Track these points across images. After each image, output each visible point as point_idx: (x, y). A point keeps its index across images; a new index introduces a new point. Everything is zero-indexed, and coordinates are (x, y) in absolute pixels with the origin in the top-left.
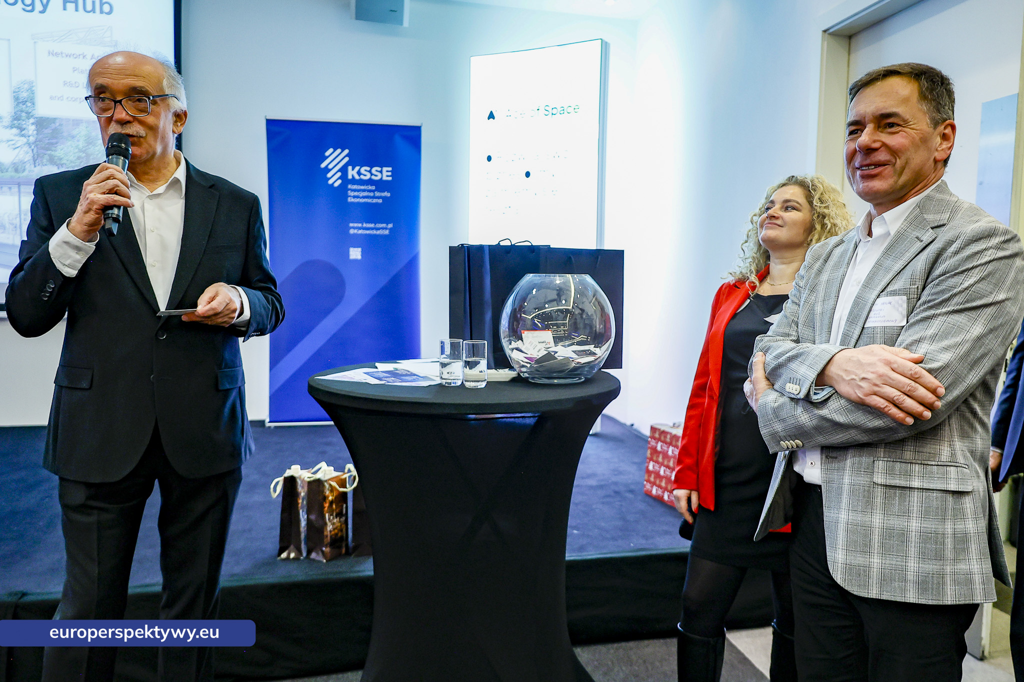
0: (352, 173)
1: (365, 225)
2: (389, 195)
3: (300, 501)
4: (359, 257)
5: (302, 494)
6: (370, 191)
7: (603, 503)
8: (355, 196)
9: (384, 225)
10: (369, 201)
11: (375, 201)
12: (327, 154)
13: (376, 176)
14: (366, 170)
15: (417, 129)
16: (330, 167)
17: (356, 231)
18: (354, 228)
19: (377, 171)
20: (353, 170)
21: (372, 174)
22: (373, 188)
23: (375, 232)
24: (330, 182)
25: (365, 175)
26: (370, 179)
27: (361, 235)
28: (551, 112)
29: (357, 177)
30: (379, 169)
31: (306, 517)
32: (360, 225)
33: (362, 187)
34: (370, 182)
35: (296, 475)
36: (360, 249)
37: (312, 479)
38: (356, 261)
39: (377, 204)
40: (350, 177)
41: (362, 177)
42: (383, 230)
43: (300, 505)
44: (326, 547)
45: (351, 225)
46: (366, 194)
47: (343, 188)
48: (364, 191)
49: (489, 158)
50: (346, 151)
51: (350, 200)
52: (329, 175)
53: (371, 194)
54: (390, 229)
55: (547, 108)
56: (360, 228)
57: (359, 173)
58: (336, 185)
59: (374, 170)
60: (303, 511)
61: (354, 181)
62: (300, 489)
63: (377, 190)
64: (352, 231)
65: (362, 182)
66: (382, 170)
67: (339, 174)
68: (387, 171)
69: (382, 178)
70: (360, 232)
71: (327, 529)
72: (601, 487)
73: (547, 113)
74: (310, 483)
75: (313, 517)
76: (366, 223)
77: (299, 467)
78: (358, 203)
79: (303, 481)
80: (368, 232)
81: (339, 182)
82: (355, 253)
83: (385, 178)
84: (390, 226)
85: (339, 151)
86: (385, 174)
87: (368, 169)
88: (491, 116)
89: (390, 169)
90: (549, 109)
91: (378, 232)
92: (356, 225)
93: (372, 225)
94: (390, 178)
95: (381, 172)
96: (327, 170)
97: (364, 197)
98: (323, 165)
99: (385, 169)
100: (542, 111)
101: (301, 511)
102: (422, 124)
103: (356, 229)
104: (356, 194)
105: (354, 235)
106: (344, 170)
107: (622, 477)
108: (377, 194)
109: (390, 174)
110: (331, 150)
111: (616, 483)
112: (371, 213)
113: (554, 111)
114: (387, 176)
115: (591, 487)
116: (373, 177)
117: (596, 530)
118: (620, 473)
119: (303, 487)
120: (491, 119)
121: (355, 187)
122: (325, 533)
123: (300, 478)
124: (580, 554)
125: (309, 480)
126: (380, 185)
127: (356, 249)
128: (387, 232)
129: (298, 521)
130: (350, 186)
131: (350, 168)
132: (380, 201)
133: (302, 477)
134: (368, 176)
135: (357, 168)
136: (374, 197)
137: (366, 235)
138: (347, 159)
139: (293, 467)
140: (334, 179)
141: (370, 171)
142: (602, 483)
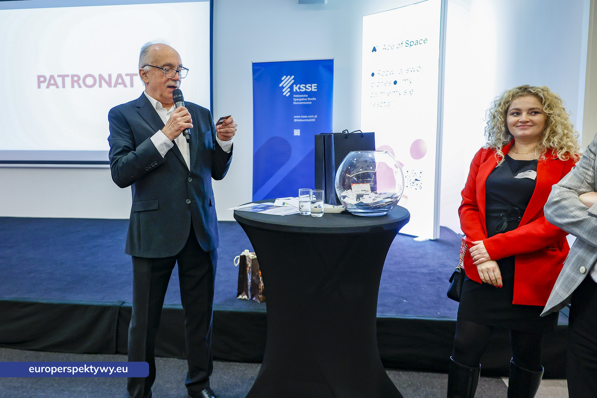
0: (296, 88)
1: (302, 117)
2: (315, 99)
3: (248, 269)
4: (299, 134)
5: (249, 265)
6: (305, 98)
7: (428, 284)
8: (298, 101)
9: (312, 116)
10: (305, 103)
11: (308, 103)
12: (283, 79)
13: (308, 89)
14: (303, 87)
15: (332, 61)
16: (284, 86)
17: (297, 120)
18: (296, 118)
19: (309, 86)
20: (296, 87)
21: (306, 88)
22: (307, 96)
23: (307, 120)
24: (284, 94)
25: (303, 89)
26: (306, 91)
27: (300, 122)
28: (409, 44)
29: (298, 90)
30: (310, 85)
31: (251, 278)
32: (299, 117)
33: (301, 96)
34: (306, 93)
35: (246, 255)
36: (299, 130)
37: (253, 258)
38: (297, 136)
39: (309, 104)
40: (295, 91)
41: (301, 90)
42: (312, 118)
43: (248, 271)
44: (260, 295)
45: (295, 117)
46: (303, 99)
47: (291, 97)
48: (302, 98)
49: (373, 75)
50: (293, 77)
51: (295, 103)
52: (284, 90)
53: (306, 99)
54: (316, 119)
55: (407, 42)
56: (299, 119)
57: (299, 88)
58: (287, 95)
59: (307, 86)
60: (250, 274)
61: (297, 93)
62: (248, 263)
63: (309, 97)
64: (295, 120)
65: (301, 93)
66: (311, 86)
67: (289, 89)
68: (314, 86)
69: (311, 90)
70: (300, 120)
71: (260, 285)
72: (429, 274)
73: (407, 45)
74: (252, 260)
75: (254, 278)
76: (303, 115)
77: (248, 250)
78: (299, 105)
79: (249, 258)
80: (304, 120)
81: (289, 94)
82: (297, 133)
83: (313, 90)
84: (316, 116)
85: (289, 77)
86: (313, 88)
87: (304, 85)
88: (374, 50)
89: (316, 85)
90: (409, 43)
91: (309, 120)
92: (297, 117)
93: (306, 117)
94: (316, 90)
95: (311, 87)
96: (283, 87)
97: (302, 101)
98: (281, 85)
99: (313, 85)
100: (404, 44)
101: (248, 274)
102: (334, 58)
103: (297, 119)
104: (298, 100)
105: (297, 122)
106: (291, 87)
107: (446, 269)
108: (309, 99)
109: (316, 87)
110: (285, 77)
111: (440, 273)
112: (306, 110)
113: (412, 44)
114: (314, 89)
115: (423, 274)
116: (307, 90)
117: (418, 301)
118: (446, 266)
119: (250, 262)
120: (374, 51)
121: (297, 96)
122: (260, 287)
123: (248, 256)
124: (403, 315)
125: (252, 258)
126: (310, 94)
127: (297, 130)
128: (314, 120)
129: (247, 279)
130: (294, 96)
131: (295, 86)
132: (311, 103)
133: (249, 256)
134: (304, 89)
135: (298, 86)
136: (307, 101)
137: (303, 122)
138: (293, 81)
139: (245, 250)
140: (286, 92)
141: (305, 87)
142: (432, 272)
